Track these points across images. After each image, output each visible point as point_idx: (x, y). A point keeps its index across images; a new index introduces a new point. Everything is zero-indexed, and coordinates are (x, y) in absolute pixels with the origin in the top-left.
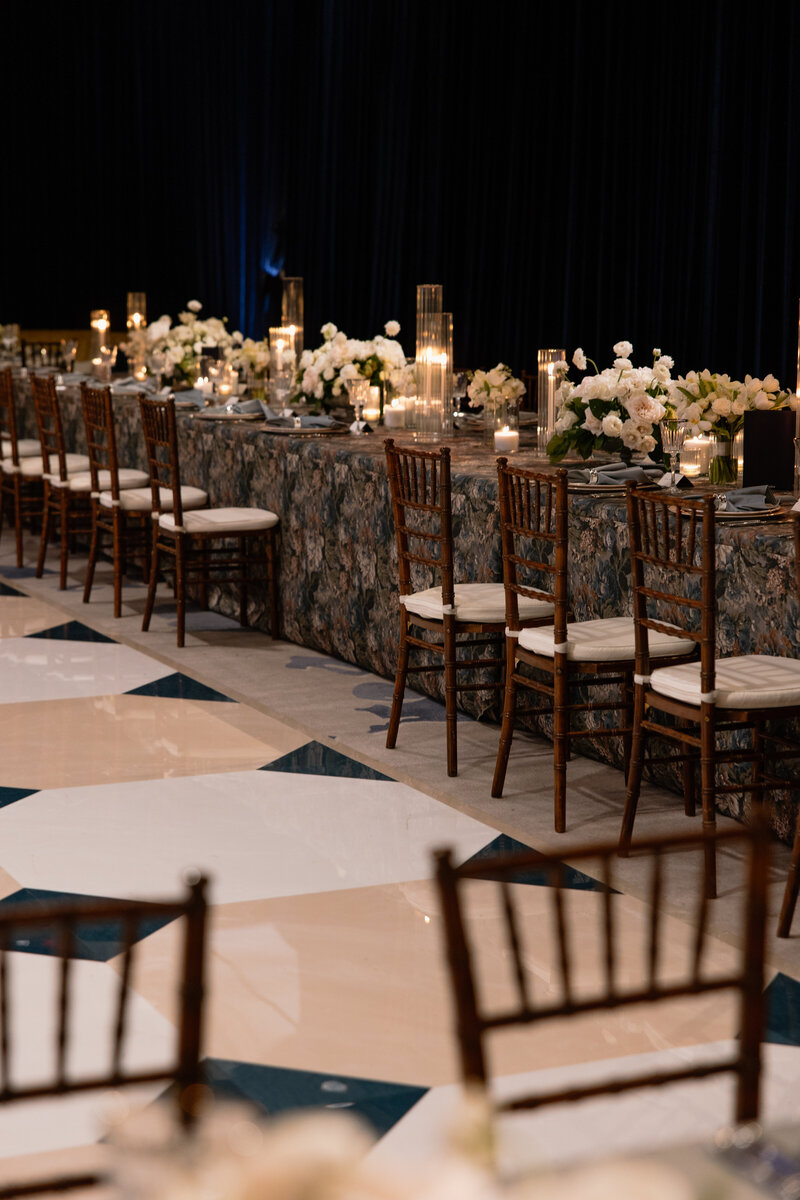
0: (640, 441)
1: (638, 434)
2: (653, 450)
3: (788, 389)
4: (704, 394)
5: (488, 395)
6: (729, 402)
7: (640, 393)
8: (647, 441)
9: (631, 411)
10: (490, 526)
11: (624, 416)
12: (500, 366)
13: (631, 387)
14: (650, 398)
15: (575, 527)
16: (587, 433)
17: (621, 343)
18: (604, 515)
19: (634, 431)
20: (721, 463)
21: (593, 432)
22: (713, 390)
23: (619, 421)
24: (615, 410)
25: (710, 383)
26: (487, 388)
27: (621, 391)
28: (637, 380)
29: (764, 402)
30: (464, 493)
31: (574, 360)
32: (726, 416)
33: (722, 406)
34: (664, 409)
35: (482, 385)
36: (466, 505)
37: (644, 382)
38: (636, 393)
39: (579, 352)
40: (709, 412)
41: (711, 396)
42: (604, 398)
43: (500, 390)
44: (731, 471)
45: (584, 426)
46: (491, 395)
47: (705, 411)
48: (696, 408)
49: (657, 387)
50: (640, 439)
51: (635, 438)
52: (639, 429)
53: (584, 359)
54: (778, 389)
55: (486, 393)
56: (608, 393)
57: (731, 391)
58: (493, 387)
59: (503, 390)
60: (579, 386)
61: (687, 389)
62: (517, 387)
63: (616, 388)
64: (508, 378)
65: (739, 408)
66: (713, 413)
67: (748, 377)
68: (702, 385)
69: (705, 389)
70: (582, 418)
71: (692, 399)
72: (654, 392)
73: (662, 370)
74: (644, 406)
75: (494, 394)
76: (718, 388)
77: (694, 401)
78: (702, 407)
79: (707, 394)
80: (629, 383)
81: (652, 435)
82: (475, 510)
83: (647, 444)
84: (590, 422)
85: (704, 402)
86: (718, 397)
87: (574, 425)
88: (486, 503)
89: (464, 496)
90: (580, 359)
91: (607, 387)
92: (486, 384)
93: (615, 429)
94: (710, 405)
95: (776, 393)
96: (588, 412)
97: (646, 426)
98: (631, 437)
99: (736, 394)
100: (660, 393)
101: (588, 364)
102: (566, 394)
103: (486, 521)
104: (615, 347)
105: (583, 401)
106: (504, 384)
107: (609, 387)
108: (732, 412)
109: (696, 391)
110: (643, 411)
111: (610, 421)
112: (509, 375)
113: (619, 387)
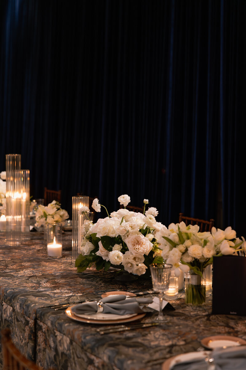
0: (135, 268)
1: (134, 263)
2: (144, 273)
3: (242, 237)
4: (182, 241)
5: (46, 220)
6: (200, 247)
7: (136, 233)
8: (141, 268)
9: (129, 246)
10: (27, 334)
11: (124, 250)
12: (54, 202)
13: (129, 229)
14: (142, 236)
15: (84, 359)
16: (100, 258)
17: (123, 196)
18: (105, 359)
19: (131, 260)
20: (194, 290)
21: (104, 258)
22: (188, 238)
23: (121, 254)
24: (119, 244)
25: (186, 234)
26: (45, 216)
27: (122, 231)
28: (133, 223)
29: (227, 249)
30: (11, 306)
31: (92, 206)
32: (198, 258)
33: (196, 251)
34: (152, 245)
35: (42, 214)
36: (13, 315)
37: (138, 226)
38: (132, 233)
39: (96, 201)
40: (185, 255)
41: (187, 243)
42: (112, 235)
43: (53, 218)
44: (201, 295)
45: (98, 253)
46: (48, 220)
47: (183, 254)
48: (176, 252)
49: (147, 228)
50: (135, 266)
51: (132, 265)
52: (135, 259)
53: (99, 206)
54: (235, 237)
55: (45, 218)
56: (114, 232)
57: (201, 239)
58: (49, 215)
59: (55, 217)
60: (95, 224)
61: (170, 238)
62: (63, 215)
63: (119, 229)
64: (58, 209)
65: (209, 253)
66: (189, 256)
67: (214, 229)
68: (180, 234)
69: (183, 238)
70: (97, 248)
71: (174, 245)
72: (145, 232)
73: (150, 219)
74: (138, 242)
75: (50, 220)
76: (192, 237)
77: (175, 247)
78: (180, 251)
79: (184, 241)
80: (128, 226)
81: (144, 263)
82: (18, 321)
83: (140, 270)
84: (101, 252)
85: (182, 247)
86: (193, 244)
87: (92, 252)
88: (24, 317)
89: (11, 308)
90: (97, 206)
91: (113, 228)
92: (44, 213)
93: (118, 260)
94: (187, 250)
95: (233, 240)
96: (100, 243)
97: (140, 257)
98: (129, 265)
99: (206, 242)
100: (150, 232)
101: (102, 209)
102: (87, 229)
103: (24, 330)
104: (119, 198)
105: (97, 236)
106: (55, 213)
107: (114, 227)
108: (203, 256)
109: (176, 239)
110: (137, 247)
111: (115, 254)
112: (59, 207)
113: (121, 229)
